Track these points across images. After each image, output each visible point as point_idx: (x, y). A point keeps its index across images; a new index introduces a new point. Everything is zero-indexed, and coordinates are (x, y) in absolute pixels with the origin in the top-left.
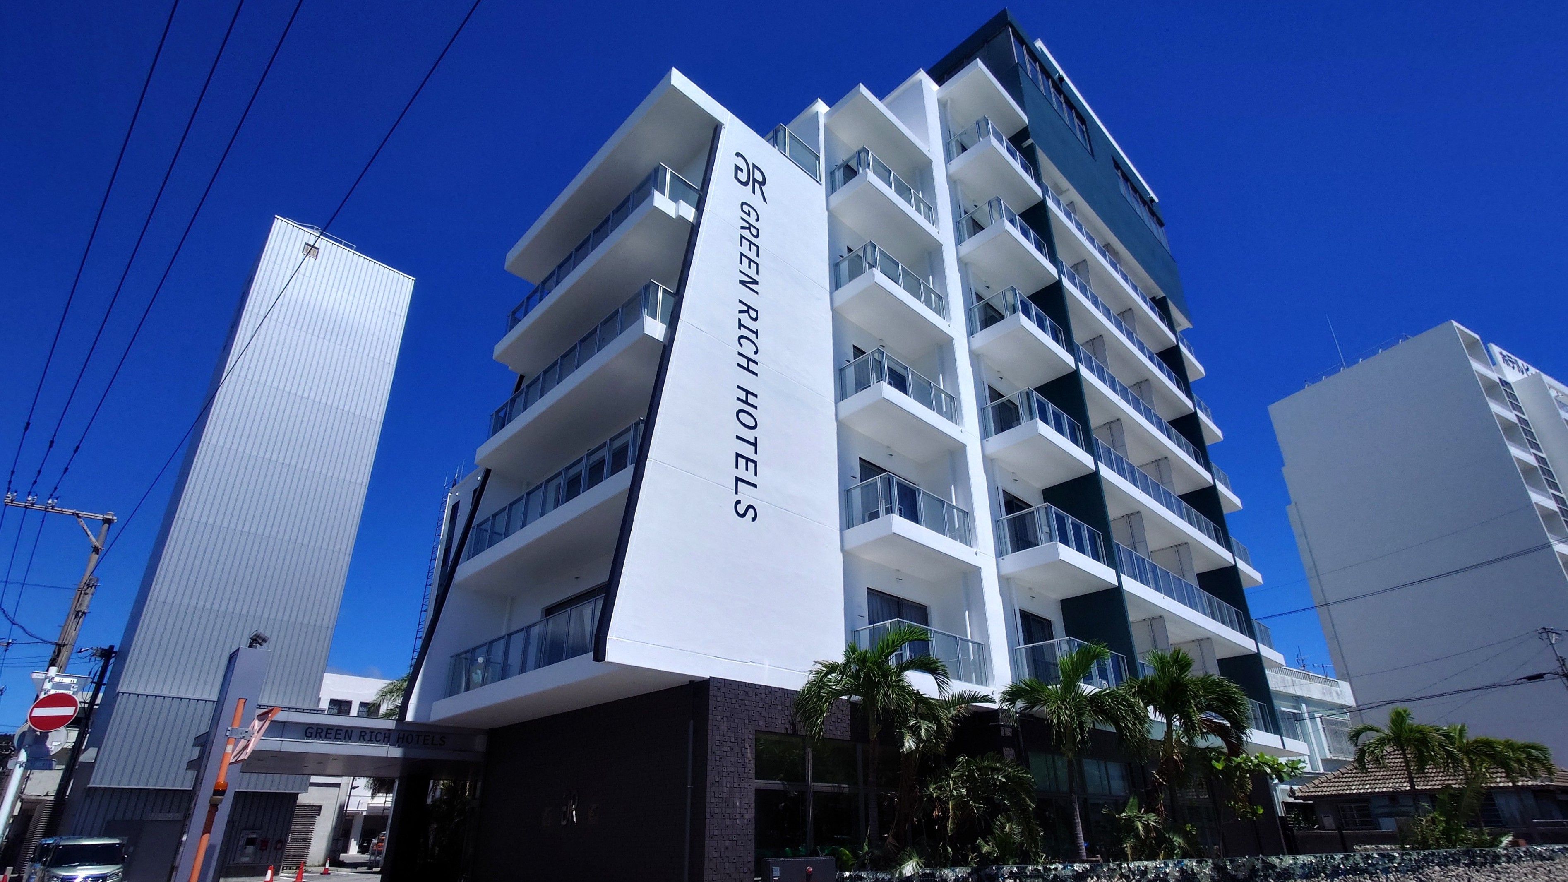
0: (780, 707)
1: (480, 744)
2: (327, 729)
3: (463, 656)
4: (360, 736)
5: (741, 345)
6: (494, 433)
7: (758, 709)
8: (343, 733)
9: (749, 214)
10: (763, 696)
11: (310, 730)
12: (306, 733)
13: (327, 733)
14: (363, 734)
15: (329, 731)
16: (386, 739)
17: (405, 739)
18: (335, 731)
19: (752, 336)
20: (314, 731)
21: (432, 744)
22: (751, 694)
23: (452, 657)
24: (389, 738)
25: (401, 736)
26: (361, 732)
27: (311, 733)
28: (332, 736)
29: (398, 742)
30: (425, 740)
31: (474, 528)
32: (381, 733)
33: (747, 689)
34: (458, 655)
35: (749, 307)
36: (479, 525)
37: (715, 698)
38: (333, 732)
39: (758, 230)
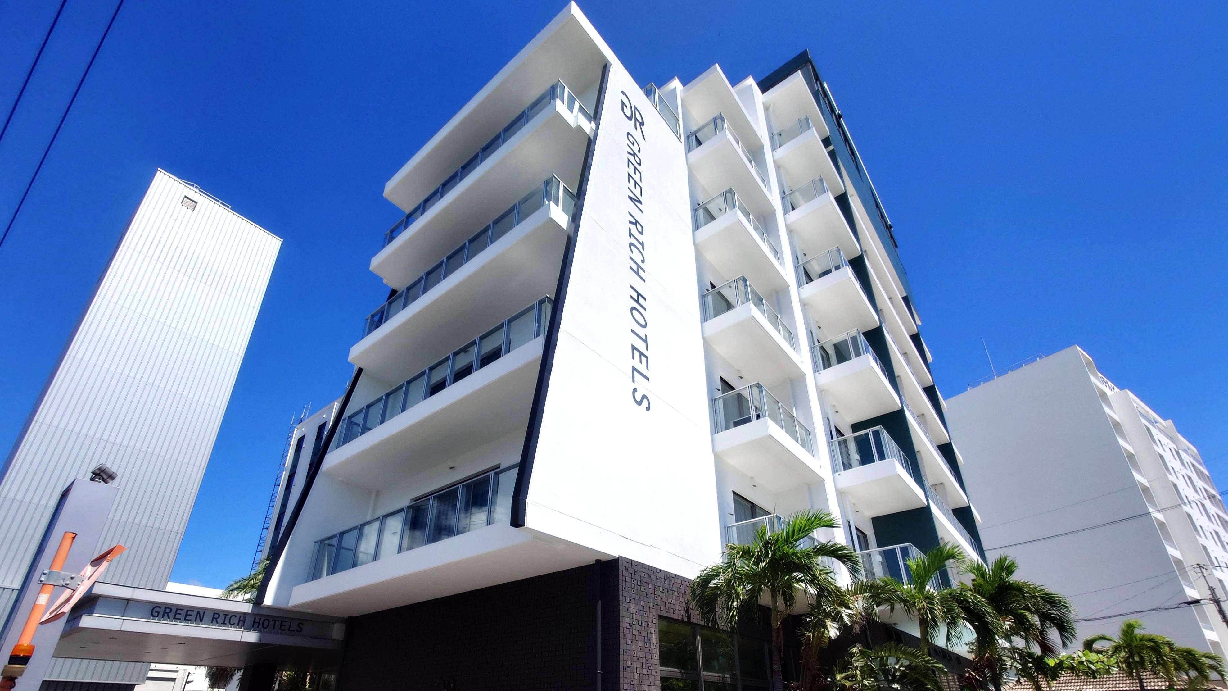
0: (677, 594)
1: (337, 633)
2: (177, 609)
3: (327, 542)
4: (213, 618)
5: (632, 252)
6: (370, 332)
7: (660, 594)
8: (194, 614)
9: (633, 144)
10: (663, 581)
11: (157, 609)
12: (153, 609)
13: (176, 613)
14: (216, 616)
15: (179, 612)
16: (241, 623)
17: (261, 624)
18: (185, 611)
19: (640, 247)
20: (161, 611)
21: (289, 630)
22: (653, 577)
23: (315, 542)
24: (244, 621)
25: (257, 620)
26: (215, 614)
27: (159, 613)
28: (182, 617)
29: (253, 627)
30: (281, 625)
31: (344, 420)
32: (236, 616)
33: (650, 572)
34: (322, 541)
35: (637, 221)
36: (350, 417)
37: (625, 580)
38: (183, 613)
39: (640, 160)
